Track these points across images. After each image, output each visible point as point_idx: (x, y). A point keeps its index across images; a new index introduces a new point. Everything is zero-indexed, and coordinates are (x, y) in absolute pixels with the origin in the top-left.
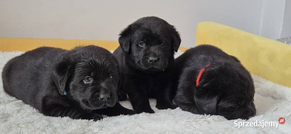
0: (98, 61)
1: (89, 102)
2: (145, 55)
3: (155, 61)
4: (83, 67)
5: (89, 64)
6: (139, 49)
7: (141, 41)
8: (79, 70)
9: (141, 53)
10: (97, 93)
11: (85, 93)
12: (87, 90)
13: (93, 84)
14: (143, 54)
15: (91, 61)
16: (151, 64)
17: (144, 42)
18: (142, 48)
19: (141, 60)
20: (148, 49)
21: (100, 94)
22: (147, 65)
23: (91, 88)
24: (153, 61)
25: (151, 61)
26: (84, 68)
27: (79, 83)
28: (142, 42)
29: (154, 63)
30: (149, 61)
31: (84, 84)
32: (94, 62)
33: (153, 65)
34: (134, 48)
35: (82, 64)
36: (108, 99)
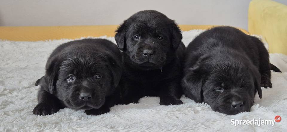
0: (81, 59)
2: (139, 48)
3: (151, 54)
5: (73, 62)
6: (134, 43)
7: (135, 34)
8: (63, 68)
9: (136, 47)
10: (77, 92)
11: (67, 92)
12: (69, 89)
13: (75, 83)
14: (138, 47)
15: (75, 60)
16: (146, 57)
17: (139, 35)
18: (137, 41)
19: (136, 54)
20: (143, 42)
21: (80, 92)
22: (141, 60)
23: (73, 86)
24: (149, 55)
25: (145, 54)
26: (68, 67)
27: (63, 82)
28: (137, 35)
29: (149, 56)
30: (143, 55)
33: (148, 59)
34: (129, 42)
35: (66, 62)
36: (89, 98)
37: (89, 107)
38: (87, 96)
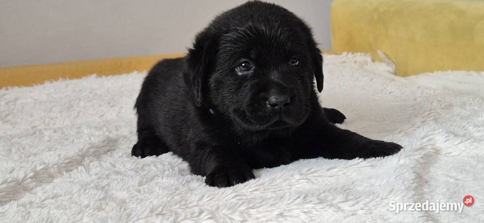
0: (264, 28)
1: (247, 113)
4: (235, 42)
5: (246, 33)
8: (226, 47)
10: (263, 94)
11: (239, 94)
12: (242, 89)
13: (254, 76)
15: (250, 28)
21: (269, 95)
23: (249, 84)
26: (236, 44)
27: (227, 75)
31: (238, 76)
32: (255, 29)
35: (232, 35)
36: (286, 105)
37: (285, 123)
38: (283, 102)
